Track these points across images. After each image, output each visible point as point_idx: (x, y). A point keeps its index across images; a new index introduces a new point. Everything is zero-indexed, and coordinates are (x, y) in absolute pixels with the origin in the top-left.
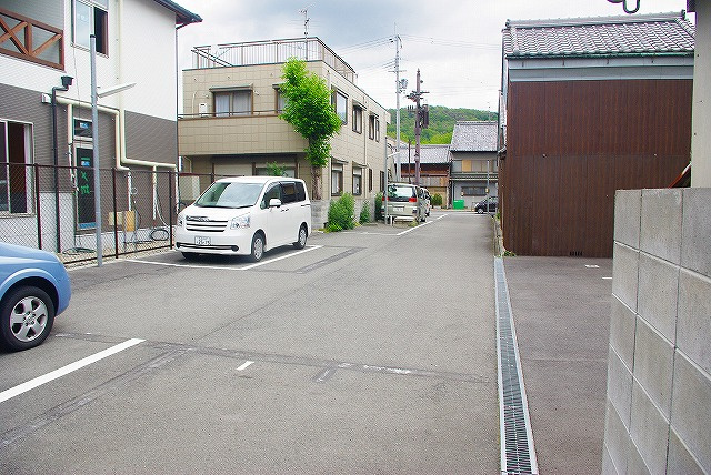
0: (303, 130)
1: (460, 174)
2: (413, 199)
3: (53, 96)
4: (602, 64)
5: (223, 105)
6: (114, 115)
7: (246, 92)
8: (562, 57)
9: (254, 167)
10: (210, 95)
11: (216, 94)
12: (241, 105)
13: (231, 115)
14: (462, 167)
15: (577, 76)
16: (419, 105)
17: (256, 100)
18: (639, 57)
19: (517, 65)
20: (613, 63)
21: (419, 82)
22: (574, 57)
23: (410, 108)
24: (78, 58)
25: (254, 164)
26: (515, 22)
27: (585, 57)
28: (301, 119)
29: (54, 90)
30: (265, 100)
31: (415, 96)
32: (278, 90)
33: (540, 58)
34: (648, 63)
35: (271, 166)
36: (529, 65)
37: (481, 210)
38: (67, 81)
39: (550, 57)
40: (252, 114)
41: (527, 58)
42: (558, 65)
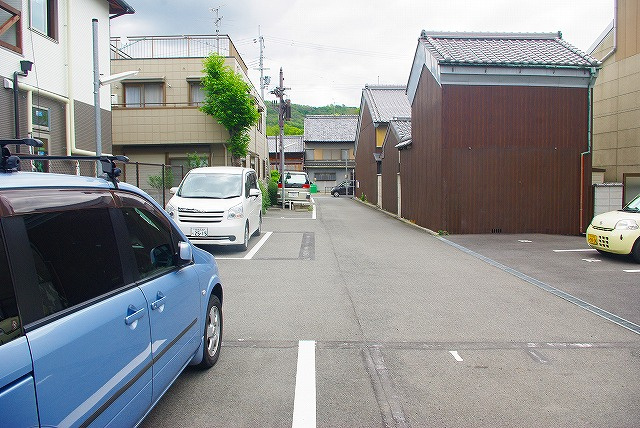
0: (227, 122)
1: (313, 162)
2: (307, 185)
3: (15, 82)
4: (515, 72)
5: (133, 97)
6: (65, 103)
7: (159, 84)
8: (485, 65)
9: (166, 157)
10: (121, 86)
11: (127, 85)
12: (152, 97)
13: (143, 106)
14: (315, 155)
15: (495, 81)
16: (282, 101)
17: (168, 92)
18: (544, 68)
19: (448, 71)
20: (525, 72)
21: (282, 79)
22: (494, 65)
23: (275, 102)
24: (34, 43)
25: (167, 154)
26: (430, 33)
27: (503, 66)
28: (225, 112)
29: (16, 75)
30: (177, 91)
31: (279, 92)
32: (194, 84)
33: (467, 65)
34: (550, 73)
35: (192, 156)
36: (458, 71)
37: (336, 194)
38: (26, 66)
39: (475, 65)
40: (164, 105)
41: (457, 64)
42: (481, 71)
